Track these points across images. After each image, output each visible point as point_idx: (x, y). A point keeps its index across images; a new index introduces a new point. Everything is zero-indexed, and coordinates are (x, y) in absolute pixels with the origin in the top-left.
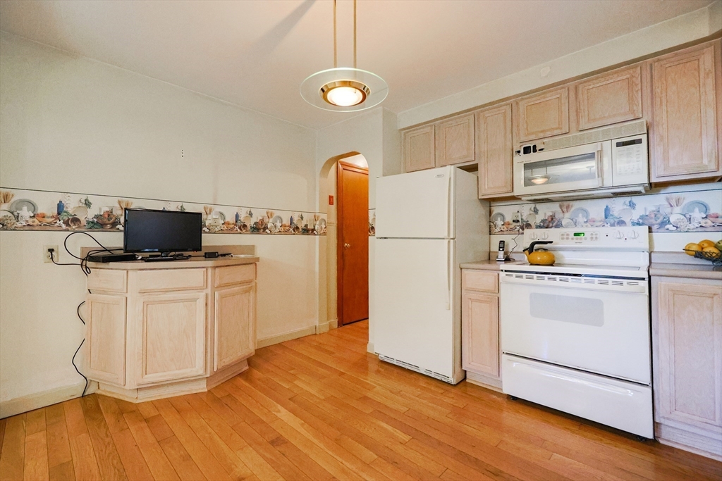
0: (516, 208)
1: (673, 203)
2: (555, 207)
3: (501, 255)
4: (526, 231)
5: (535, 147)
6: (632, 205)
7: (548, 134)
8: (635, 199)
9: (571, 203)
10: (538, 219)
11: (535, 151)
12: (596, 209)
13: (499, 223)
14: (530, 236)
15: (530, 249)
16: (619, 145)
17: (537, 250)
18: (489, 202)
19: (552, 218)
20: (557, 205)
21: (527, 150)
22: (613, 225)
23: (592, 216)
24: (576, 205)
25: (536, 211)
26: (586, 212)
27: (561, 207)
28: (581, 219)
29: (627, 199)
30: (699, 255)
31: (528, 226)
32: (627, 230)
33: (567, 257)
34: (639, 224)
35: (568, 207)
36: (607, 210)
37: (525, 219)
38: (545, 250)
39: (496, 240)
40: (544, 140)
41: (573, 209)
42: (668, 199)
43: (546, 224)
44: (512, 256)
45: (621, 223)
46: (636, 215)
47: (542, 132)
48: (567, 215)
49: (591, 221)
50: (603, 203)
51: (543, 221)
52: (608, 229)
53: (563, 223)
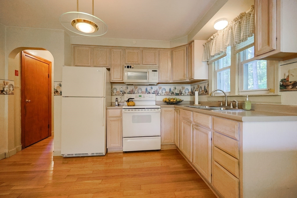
0: (121, 86)
3: (117, 104)
4: (125, 95)
5: (131, 66)
6: (152, 88)
7: (134, 63)
8: (153, 86)
9: (137, 86)
11: (130, 68)
12: (144, 88)
13: (115, 91)
14: (127, 97)
15: (128, 101)
16: (153, 71)
17: (130, 101)
18: (112, 83)
19: (132, 90)
20: (134, 86)
21: (128, 67)
22: (147, 94)
23: (143, 90)
24: (139, 87)
25: (127, 88)
26: (141, 89)
27: (135, 87)
28: (140, 91)
29: (151, 86)
30: (165, 102)
31: (125, 93)
32: (151, 95)
33: (137, 103)
34: (153, 93)
35: (137, 87)
36: (146, 89)
37: (124, 90)
38: (132, 101)
39: (114, 98)
40: (134, 65)
41: (138, 88)
42: (159, 87)
43: (130, 93)
44: (120, 104)
45: (149, 93)
46: (152, 91)
47: (132, 62)
48: (136, 90)
49: (142, 92)
50: (145, 87)
51: (129, 91)
52: (146, 95)
53: (136, 92)
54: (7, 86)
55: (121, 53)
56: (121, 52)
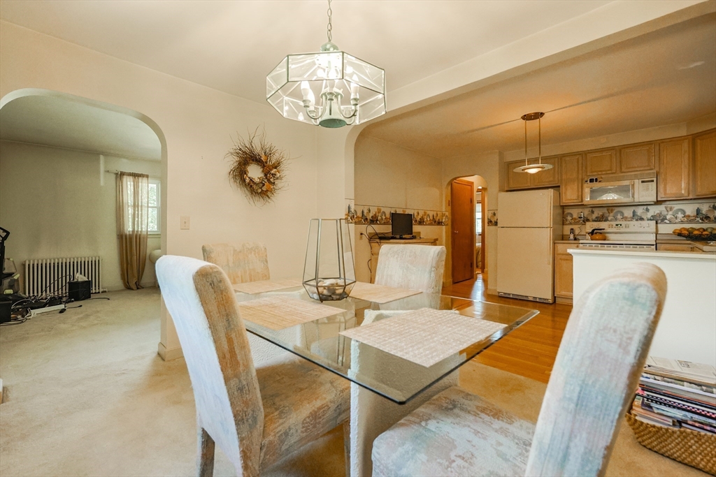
0: (580, 210)
1: (669, 209)
2: (605, 210)
3: (572, 236)
4: (587, 223)
5: (596, 179)
6: (647, 210)
7: (604, 173)
8: (649, 207)
9: (613, 208)
10: (594, 216)
12: (628, 212)
13: (569, 218)
14: (589, 227)
15: (592, 233)
16: (643, 182)
17: (596, 233)
18: (563, 207)
19: (603, 216)
20: (606, 209)
21: (591, 181)
22: (637, 220)
23: (625, 215)
24: (617, 209)
25: (593, 213)
26: (622, 214)
27: (608, 210)
28: (619, 217)
29: (645, 207)
30: (680, 235)
31: (588, 220)
32: (645, 223)
33: (610, 236)
34: (651, 220)
35: (612, 211)
36: (634, 212)
37: (585, 216)
38: (600, 233)
39: (567, 229)
40: (602, 176)
41: (614, 211)
42: (666, 208)
43: (598, 219)
44: (578, 237)
45: (642, 219)
46: (649, 215)
47: (600, 171)
48: (611, 214)
49: (625, 218)
50: (632, 209)
51: (596, 218)
52: (634, 222)
53: (609, 219)
54: (444, 218)
55: (578, 162)
56: (578, 159)
